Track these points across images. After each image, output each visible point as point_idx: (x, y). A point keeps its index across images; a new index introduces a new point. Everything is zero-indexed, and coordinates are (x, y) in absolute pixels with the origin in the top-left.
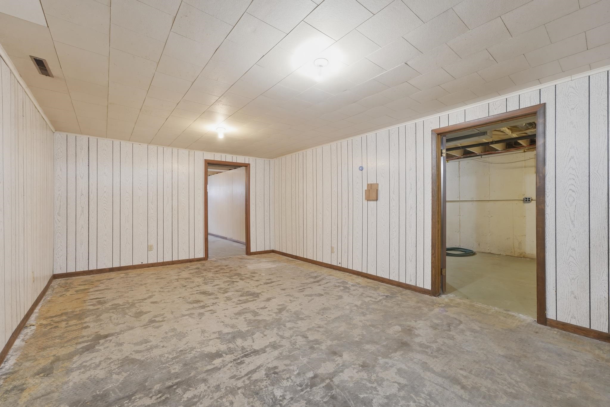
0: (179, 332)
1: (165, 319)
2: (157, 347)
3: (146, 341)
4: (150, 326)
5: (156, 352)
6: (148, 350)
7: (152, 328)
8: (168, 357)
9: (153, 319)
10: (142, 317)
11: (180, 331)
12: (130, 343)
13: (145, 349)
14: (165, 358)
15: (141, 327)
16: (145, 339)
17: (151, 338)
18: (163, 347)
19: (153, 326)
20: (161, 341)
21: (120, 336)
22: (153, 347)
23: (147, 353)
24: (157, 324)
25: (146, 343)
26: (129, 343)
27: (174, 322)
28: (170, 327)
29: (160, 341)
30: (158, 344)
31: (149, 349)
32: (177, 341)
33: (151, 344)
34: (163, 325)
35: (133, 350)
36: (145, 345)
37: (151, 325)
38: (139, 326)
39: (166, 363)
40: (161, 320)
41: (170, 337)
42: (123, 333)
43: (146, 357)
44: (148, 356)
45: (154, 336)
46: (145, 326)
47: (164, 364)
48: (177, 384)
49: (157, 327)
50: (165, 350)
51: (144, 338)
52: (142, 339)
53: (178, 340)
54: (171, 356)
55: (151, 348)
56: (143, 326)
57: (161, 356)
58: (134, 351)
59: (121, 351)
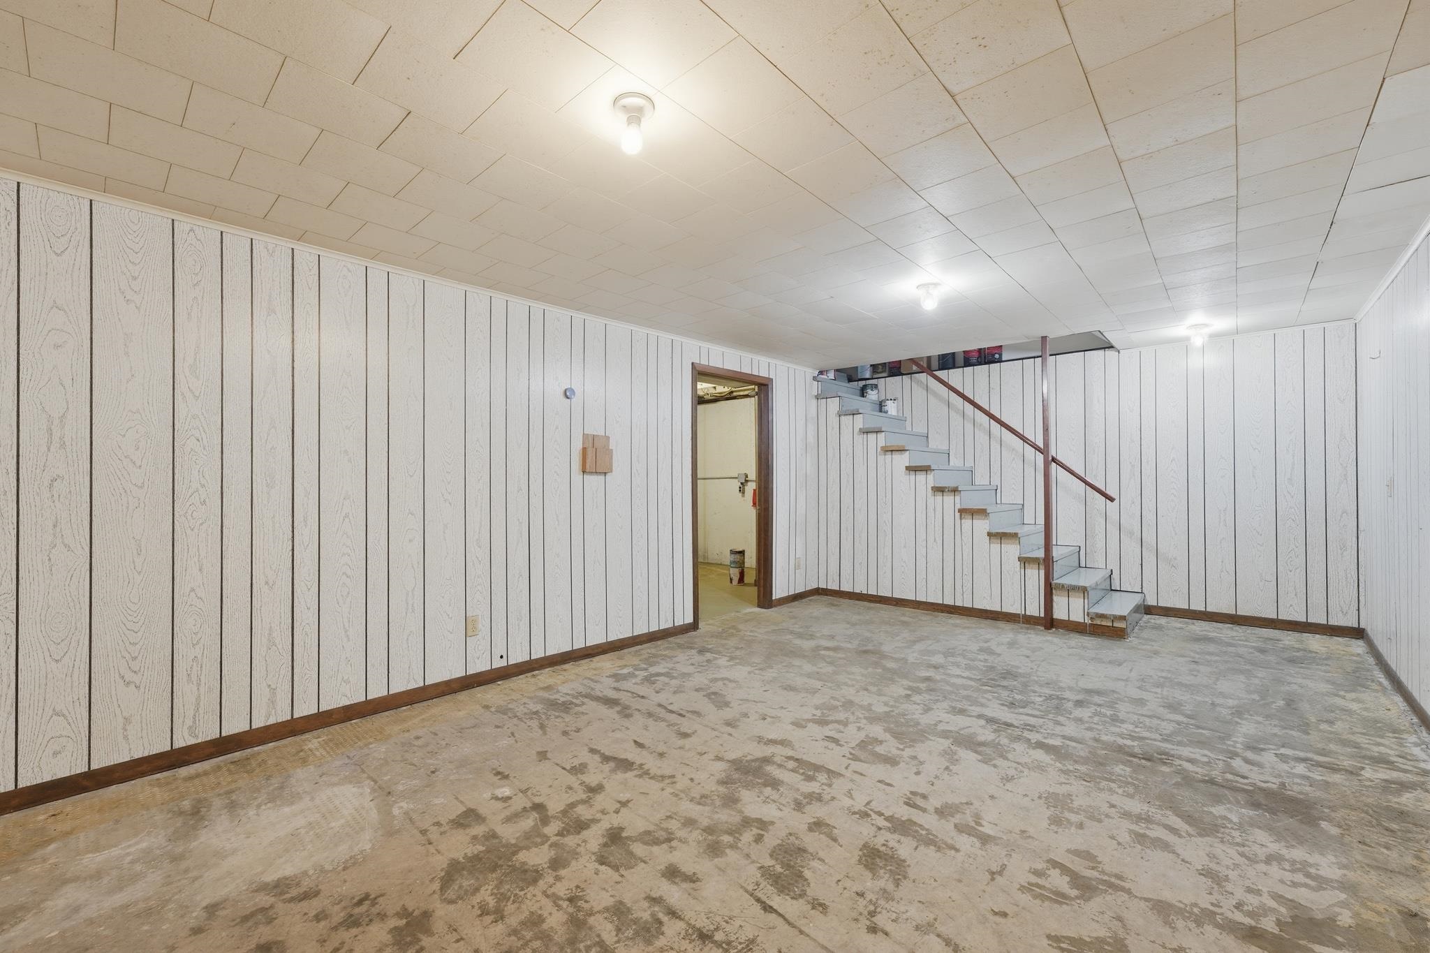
0: (1052, 809)
1: (1040, 866)
2: (1126, 815)
3: (1140, 838)
4: (1103, 872)
5: (1136, 806)
6: (1148, 820)
7: (1100, 863)
8: (1120, 787)
9: (1074, 893)
10: (1102, 933)
11: (1047, 808)
12: (1183, 860)
13: (1154, 825)
14: (1127, 789)
15: (1129, 892)
16: (1140, 847)
17: (1125, 837)
18: (1113, 806)
19: (1093, 868)
20: (1107, 816)
21: (1205, 902)
22: (1135, 819)
23: (1156, 816)
24: (1078, 865)
25: (1144, 836)
26: (1187, 862)
27: (1033, 838)
28: (1056, 832)
29: (1110, 820)
30: (1119, 817)
31: (1145, 819)
32: (1077, 796)
33: (1134, 827)
34: (1069, 851)
35: (1182, 840)
36: (1148, 832)
37: (1095, 874)
38: (1136, 897)
39: (1129, 783)
40: (1055, 873)
41: (1080, 812)
42: (1196, 910)
43: (1158, 811)
44: (1154, 810)
45: (1113, 838)
46: (1115, 885)
47: (1134, 784)
48: (1135, 757)
49: (1087, 856)
50: (1115, 799)
51: (1142, 850)
52: (1148, 851)
53: (1074, 798)
54: (1113, 785)
55: (1139, 818)
56: (1123, 889)
57: (1131, 796)
58: (1180, 836)
59: (1212, 857)
